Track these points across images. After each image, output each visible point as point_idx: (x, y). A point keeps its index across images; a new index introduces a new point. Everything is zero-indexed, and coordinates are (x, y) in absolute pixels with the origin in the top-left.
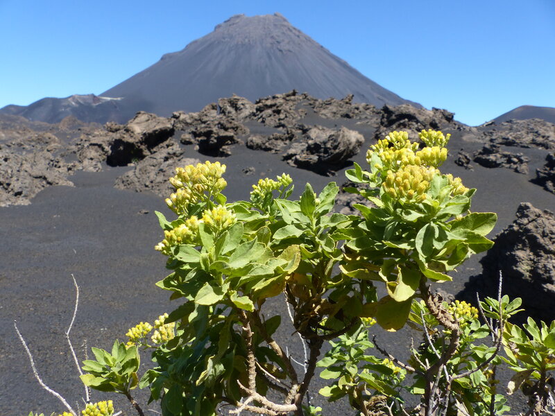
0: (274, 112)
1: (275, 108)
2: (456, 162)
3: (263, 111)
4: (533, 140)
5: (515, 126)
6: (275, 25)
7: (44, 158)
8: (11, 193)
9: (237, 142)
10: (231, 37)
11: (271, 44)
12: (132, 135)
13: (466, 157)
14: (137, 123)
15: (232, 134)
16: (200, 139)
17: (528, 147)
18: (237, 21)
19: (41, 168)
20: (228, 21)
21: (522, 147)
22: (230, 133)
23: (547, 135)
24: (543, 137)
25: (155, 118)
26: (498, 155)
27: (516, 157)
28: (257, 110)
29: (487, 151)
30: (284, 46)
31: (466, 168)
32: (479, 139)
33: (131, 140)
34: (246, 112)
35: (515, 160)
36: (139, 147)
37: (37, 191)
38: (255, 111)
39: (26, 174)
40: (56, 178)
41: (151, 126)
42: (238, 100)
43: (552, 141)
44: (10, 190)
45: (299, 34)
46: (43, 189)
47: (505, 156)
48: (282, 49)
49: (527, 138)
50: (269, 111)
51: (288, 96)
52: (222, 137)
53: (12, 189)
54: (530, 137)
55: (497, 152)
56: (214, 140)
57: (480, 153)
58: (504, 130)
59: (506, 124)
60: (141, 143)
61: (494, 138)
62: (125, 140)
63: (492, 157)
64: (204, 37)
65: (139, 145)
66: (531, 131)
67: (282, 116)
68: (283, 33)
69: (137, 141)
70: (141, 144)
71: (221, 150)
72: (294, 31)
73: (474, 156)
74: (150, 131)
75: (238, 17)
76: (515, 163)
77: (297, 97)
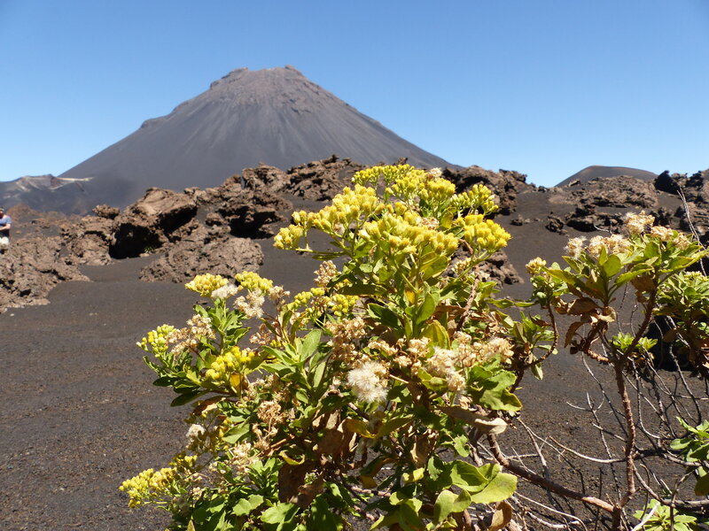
0: (314, 182)
1: (315, 177)
2: (547, 227)
3: (299, 182)
4: (628, 198)
5: (605, 184)
6: (287, 80)
7: (48, 247)
8: (16, 293)
9: (280, 219)
10: (232, 97)
11: (284, 103)
12: (144, 217)
13: (558, 221)
14: (150, 202)
15: (273, 210)
16: (231, 218)
17: (623, 207)
18: (239, 76)
19: (47, 261)
20: (227, 76)
21: (617, 206)
22: (270, 209)
23: (642, 192)
24: (638, 194)
25: (171, 194)
26: (595, 217)
27: (614, 217)
28: (292, 181)
29: (580, 213)
30: (300, 105)
31: (560, 233)
32: (568, 200)
33: (143, 224)
34: (279, 184)
35: (614, 221)
36: (154, 232)
37: (49, 288)
38: (289, 183)
39: (31, 268)
40: (68, 271)
41: (168, 205)
42: (268, 169)
43: (648, 199)
44: (13, 288)
45: (318, 90)
46: (55, 285)
47: (602, 217)
48: (297, 109)
49: (621, 197)
50: (308, 182)
51: (327, 162)
52: (261, 213)
53: (16, 288)
54: (624, 195)
55: (593, 213)
56: (250, 218)
57: (573, 216)
58: (595, 188)
59: (594, 182)
60: (156, 226)
61: (585, 198)
62: (135, 224)
63: (588, 220)
64: (197, 97)
65: (154, 229)
66: (624, 189)
67: (324, 187)
68: (299, 90)
69: (151, 224)
70: (157, 228)
71: (260, 229)
72: (311, 87)
73: (567, 219)
74: (167, 212)
75: (239, 71)
76: (614, 225)
77: (337, 163)
